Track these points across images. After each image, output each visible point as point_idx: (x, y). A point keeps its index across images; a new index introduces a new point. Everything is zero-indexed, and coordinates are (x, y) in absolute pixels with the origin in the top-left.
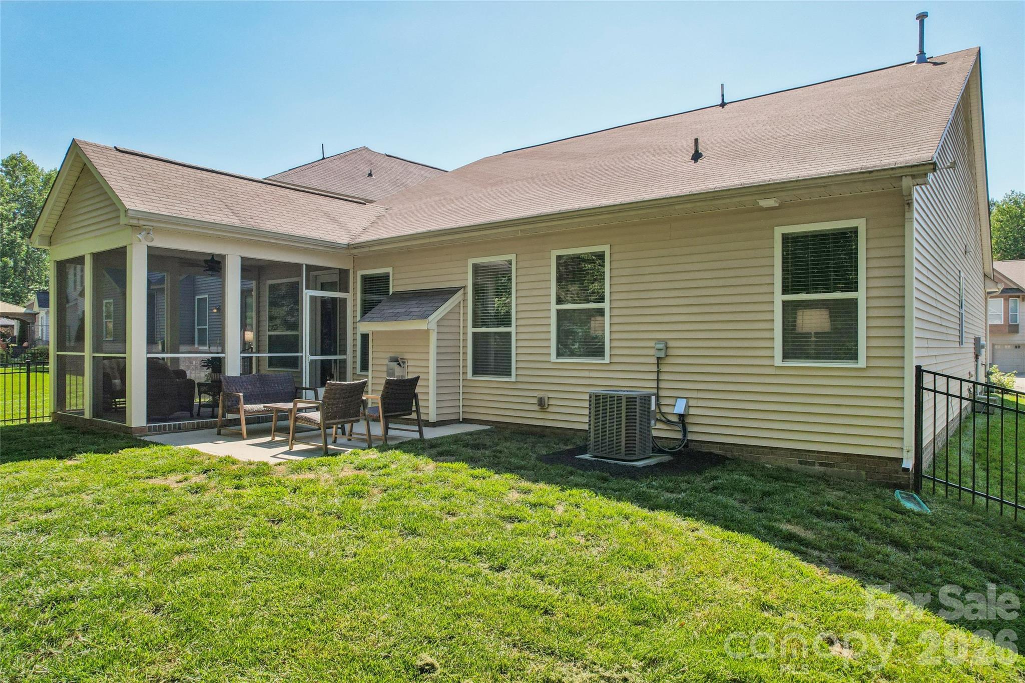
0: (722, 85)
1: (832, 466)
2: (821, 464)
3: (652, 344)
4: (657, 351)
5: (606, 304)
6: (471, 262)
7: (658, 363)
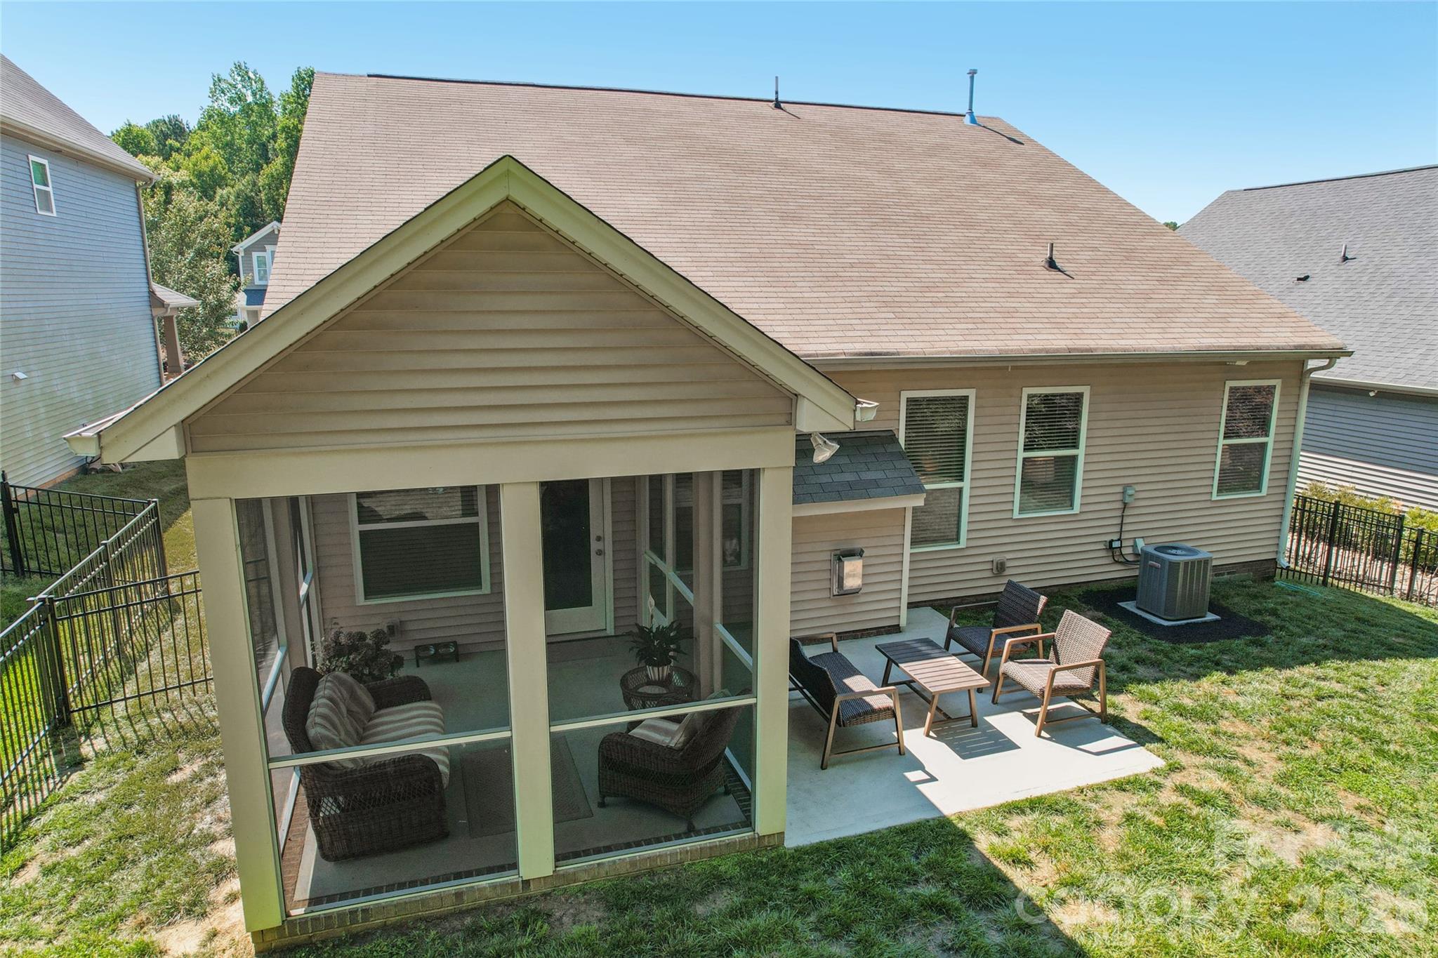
0: (777, 78)
1: (1234, 573)
2: (1228, 573)
3: (1120, 489)
4: (1127, 498)
5: (1081, 452)
6: (905, 395)
7: (1124, 508)
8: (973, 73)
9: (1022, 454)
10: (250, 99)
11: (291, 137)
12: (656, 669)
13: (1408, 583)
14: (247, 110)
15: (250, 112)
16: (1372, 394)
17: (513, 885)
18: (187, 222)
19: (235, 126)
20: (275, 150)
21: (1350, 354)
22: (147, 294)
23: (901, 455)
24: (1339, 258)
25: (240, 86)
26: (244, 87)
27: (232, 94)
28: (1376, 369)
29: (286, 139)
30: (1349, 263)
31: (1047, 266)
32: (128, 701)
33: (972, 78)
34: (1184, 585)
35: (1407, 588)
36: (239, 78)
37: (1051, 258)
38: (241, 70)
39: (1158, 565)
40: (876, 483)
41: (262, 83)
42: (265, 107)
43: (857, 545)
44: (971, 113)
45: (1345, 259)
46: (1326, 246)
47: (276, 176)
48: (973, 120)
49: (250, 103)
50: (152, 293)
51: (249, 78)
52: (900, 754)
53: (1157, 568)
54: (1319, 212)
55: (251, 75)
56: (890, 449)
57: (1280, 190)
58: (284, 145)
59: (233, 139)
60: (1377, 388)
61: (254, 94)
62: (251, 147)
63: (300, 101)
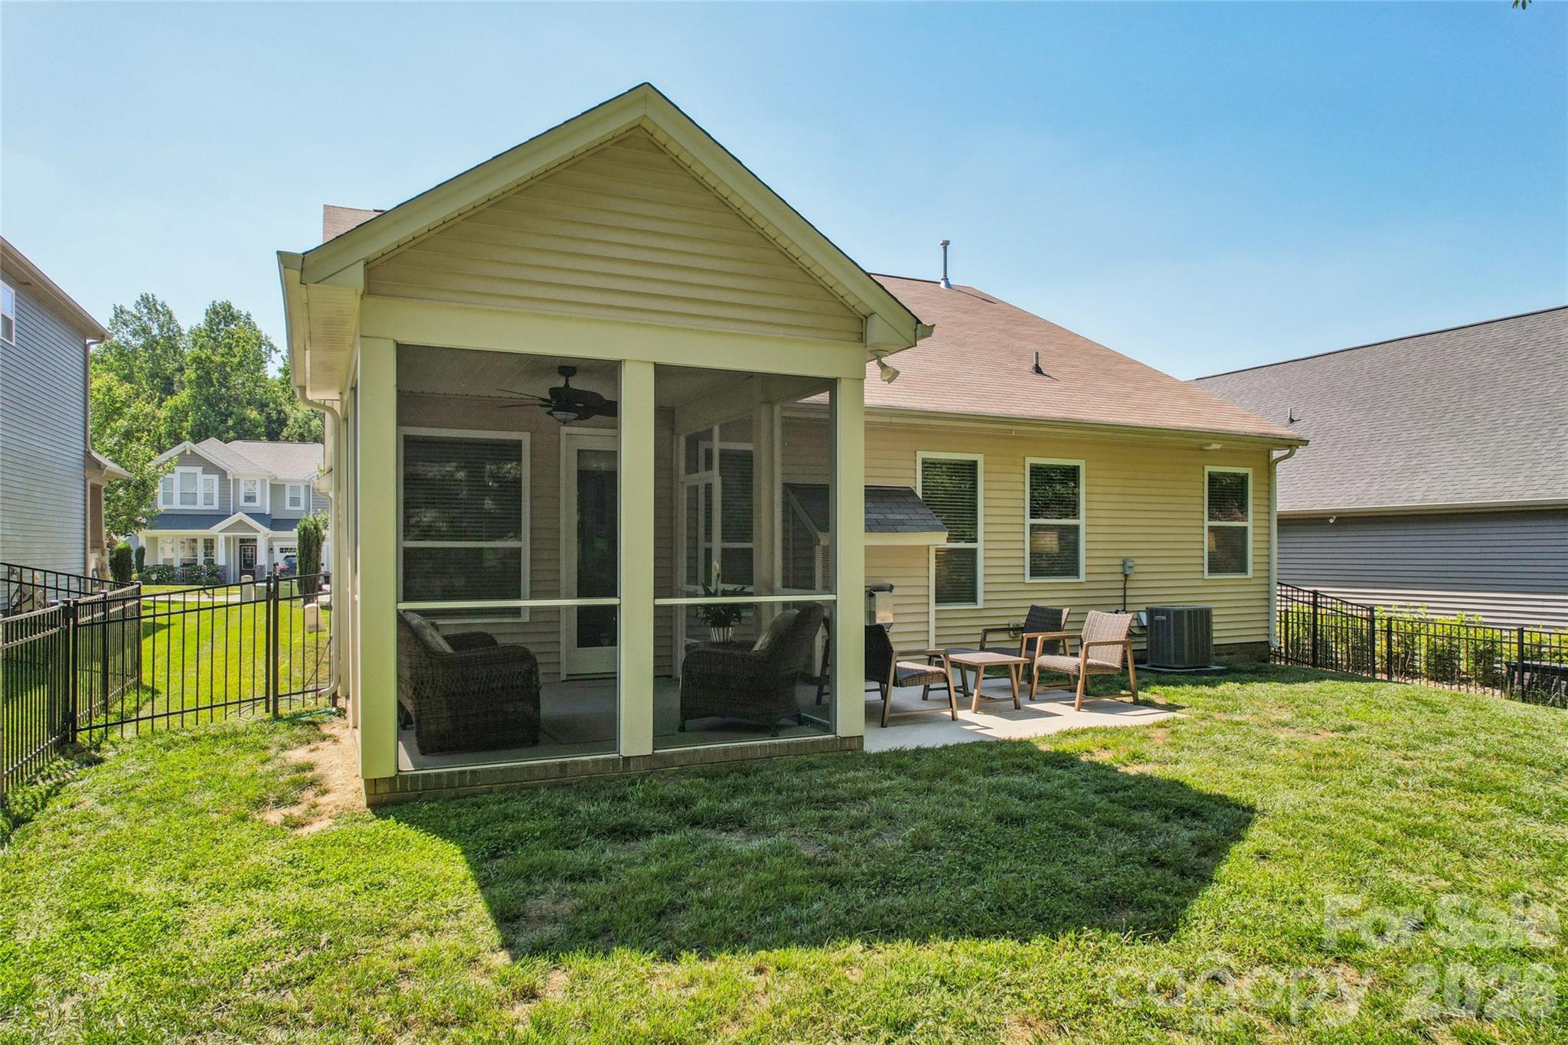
1: (1232, 654)
3: (1120, 562)
4: (1127, 569)
5: (1081, 522)
6: (921, 455)
7: (1126, 581)
8: (946, 244)
9: (1029, 521)
10: (156, 331)
11: (203, 368)
12: (721, 629)
13: (1385, 643)
14: (151, 345)
15: (155, 345)
16: (1331, 521)
17: (615, 761)
18: (117, 401)
19: (136, 358)
20: (181, 382)
21: (1306, 443)
22: (82, 453)
23: (919, 504)
24: (1287, 421)
25: (145, 319)
26: (149, 319)
27: (136, 326)
28: (1332, 498)
29: (197, 369)
30: (1296, 424)
31: (1034, 371)
32: (140, 722)
33: (945, 249)
34: (1190, 638)
35: (1385, 649)
36: (146, 311)
37: (1037, 365)
38: (147, 302)
39: (1164, 618)
40: (902, 523)
41: (171, 317)
42: (171, 339)
43: (888, 581)
44: (946, 279)
45: (1292, 421)
46: (1274, 414)
47: (180, 408)
48: (948, 285)
49: (155, 335)
50: (87, 454)
51: (157, 310)
52: (953, 719)
53: (1162, 621)
54: (1264, 390)
55: (159, 308)
56: (910, 500)
57: (1227, 377)
58: (193, 376)
59: (132, 372)
60: (1334, 514)
61: (161, 327)
62: (152, 381)
63: (213, 335)
